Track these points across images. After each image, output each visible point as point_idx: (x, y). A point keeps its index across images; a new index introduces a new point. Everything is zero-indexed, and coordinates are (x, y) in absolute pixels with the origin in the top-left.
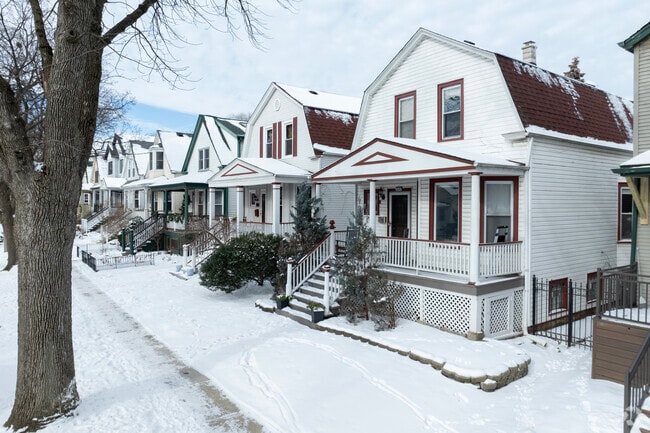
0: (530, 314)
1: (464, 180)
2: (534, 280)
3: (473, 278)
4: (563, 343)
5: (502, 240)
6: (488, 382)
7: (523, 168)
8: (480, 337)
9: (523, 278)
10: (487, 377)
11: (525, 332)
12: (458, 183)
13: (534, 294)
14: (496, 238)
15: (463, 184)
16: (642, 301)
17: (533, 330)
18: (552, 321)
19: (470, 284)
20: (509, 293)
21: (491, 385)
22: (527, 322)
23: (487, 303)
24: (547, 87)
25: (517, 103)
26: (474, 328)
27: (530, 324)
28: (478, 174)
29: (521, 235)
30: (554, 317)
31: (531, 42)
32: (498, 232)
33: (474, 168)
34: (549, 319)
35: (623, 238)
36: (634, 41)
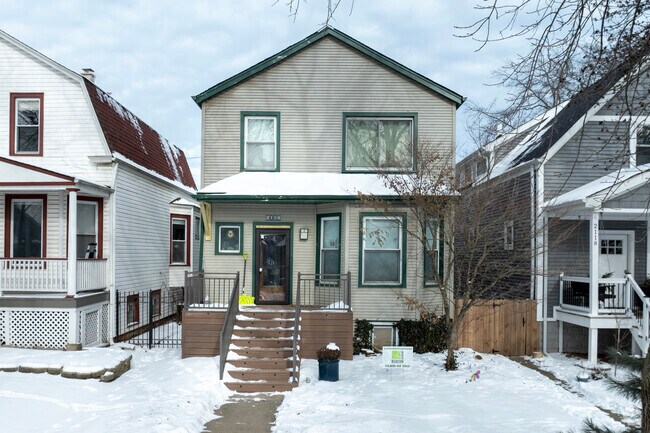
0: (114, 326)
1: (49, 198)
2: (117, 294)
3: (72, 291)
4: (145, 347)
5: (91, 256)
6: (107, 374)
7: (109, 191)
8: (79, 347)
9: (109, 293)
10: (106, 370)
11: (112, 342)
12: (41, 200)
13: (117, 308)
14: (88, 254)
15: (48, 202)
16: (207, 299)
17: (118, 339)
18: (130, 332)
19: (68, 297)
20: (98, 307)
21: (110, 376)
22: (112, 334)
23: (83, 315)
24: (121, 119)
25: (104, 129)
26: (72, 339)
27: (115, 335)
28: (76, 190)
29: (106, 253)
30: (132, 329)
31: (91, 70)
32: (89, 248)
33: (74, 184)
34: (127, 330)
35: (174, 261)
36: (203, 98)
